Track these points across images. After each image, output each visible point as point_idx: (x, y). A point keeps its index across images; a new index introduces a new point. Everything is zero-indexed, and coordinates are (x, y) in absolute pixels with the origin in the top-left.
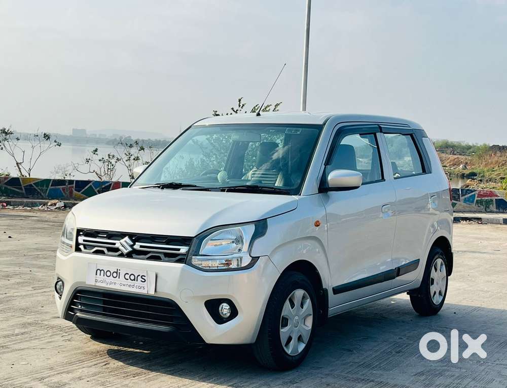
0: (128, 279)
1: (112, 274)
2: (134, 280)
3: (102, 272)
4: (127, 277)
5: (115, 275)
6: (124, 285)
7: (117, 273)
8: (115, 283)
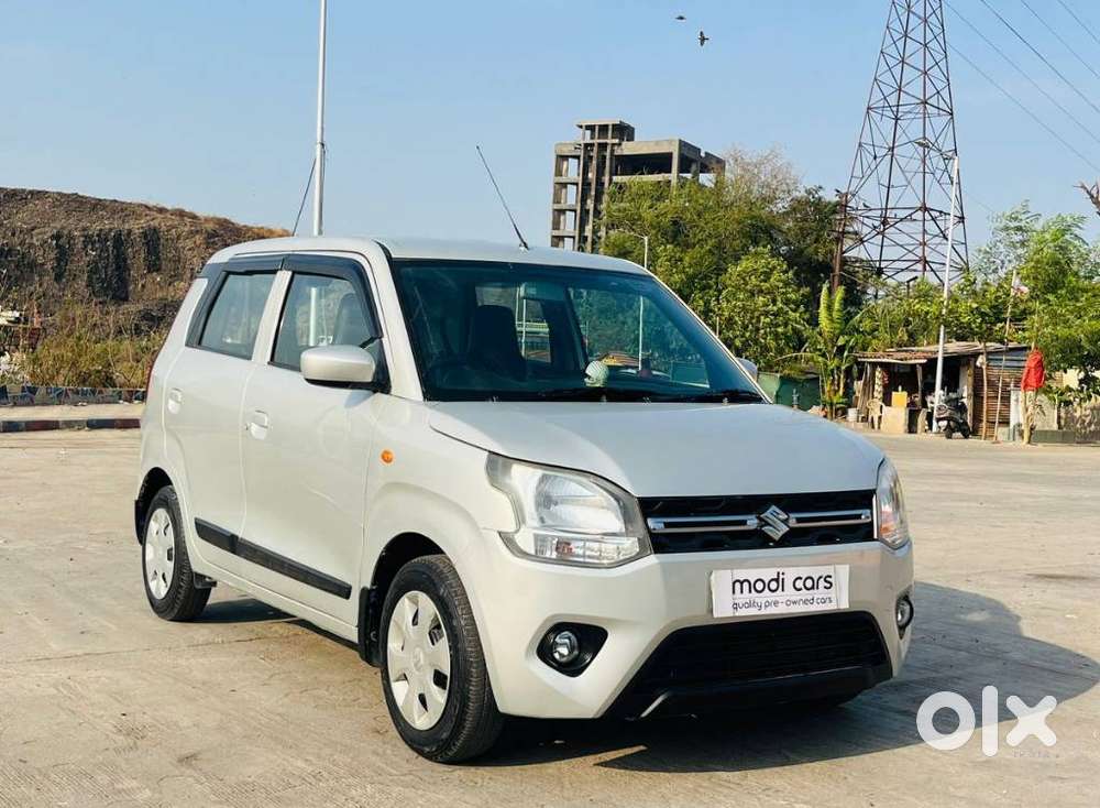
0: (800, 590)
1: (767, 586)
2: (813, 588)
3: (746, 584)
4: (799, 584)
5: (773, 585)
6: (795, 603)
7: (777, 580)
8: (776, 603)
